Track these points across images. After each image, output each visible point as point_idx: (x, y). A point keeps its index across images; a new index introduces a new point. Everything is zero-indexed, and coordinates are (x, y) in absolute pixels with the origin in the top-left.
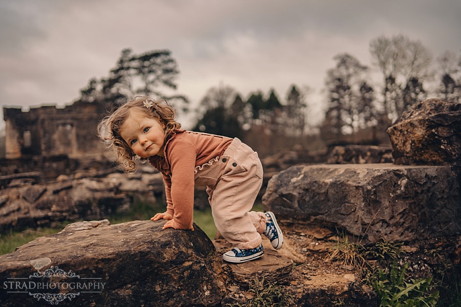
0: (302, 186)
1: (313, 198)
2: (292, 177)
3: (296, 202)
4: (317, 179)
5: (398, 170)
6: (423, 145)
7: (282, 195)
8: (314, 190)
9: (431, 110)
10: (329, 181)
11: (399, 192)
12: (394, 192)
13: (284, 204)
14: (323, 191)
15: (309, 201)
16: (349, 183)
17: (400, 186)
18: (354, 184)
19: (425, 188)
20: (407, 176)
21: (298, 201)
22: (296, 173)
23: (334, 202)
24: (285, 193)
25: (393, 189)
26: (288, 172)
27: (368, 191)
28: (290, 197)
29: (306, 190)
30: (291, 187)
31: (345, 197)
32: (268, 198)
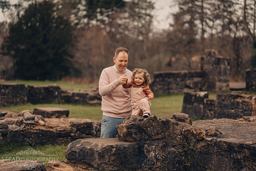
0: (80, 148)
1: (83, 153)
2: (77, 144)
3: (77, 154)
4: (85, 146)
5: (112, 145)
6: (126, 135)
7: (72, 151)
8: (84, 150)
9: (132, 121)
10: (89, 147)
11: (112, 153)
12: (110, 153)
13: (73, 155)
14: (86, 151)
15: (82, 154)
16: (95, 149)
17: (113, 151)
18: (96, 150)
19: (123, 151)
20: (115, 147)
21: (78, 154)
22: (79, 142)
23: (90, 155)
24: (73, 150)
25: (110, 152)
26: (76, 142)
27: (100, 153)
28: (75, 152)
29: (81, 150)
30: (76, 148)
31: (93, 154)
32: (67, 152)
